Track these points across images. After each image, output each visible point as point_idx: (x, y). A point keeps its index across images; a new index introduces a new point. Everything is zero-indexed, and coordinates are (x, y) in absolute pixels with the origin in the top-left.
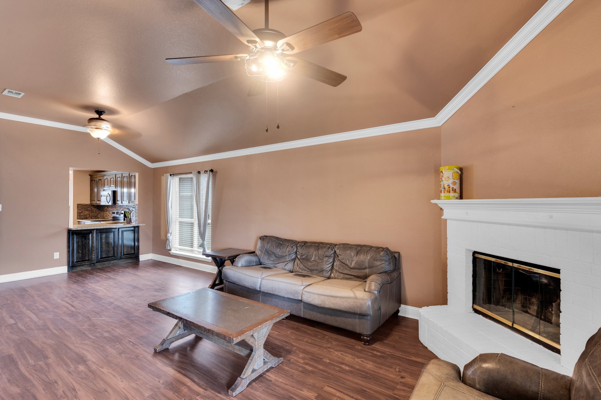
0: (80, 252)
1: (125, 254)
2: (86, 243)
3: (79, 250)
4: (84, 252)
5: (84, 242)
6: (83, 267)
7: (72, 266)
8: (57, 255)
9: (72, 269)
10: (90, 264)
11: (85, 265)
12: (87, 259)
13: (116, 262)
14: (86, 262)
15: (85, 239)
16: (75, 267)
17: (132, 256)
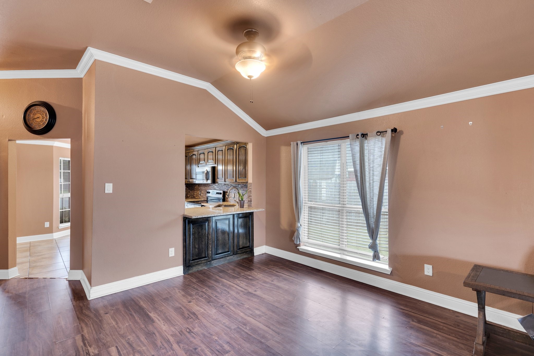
0: (197, 246)
1: (241, 247)
2: (202, 235)
3: (196, 244)
4: (201, 247)
5: (200, 234)
6: (199, 267)
7: (187, 265)
8: (172, 252)
9: (189, 270)
10: (206, 262)
11: (201, 263)
12: (204, 256)
13: (232, 258)
14: (202, 260)
15: (202, 230)
16: (191, 267)
17: (247, 250)
